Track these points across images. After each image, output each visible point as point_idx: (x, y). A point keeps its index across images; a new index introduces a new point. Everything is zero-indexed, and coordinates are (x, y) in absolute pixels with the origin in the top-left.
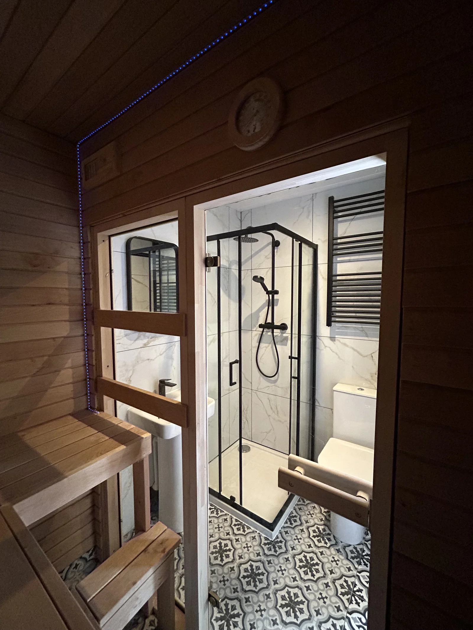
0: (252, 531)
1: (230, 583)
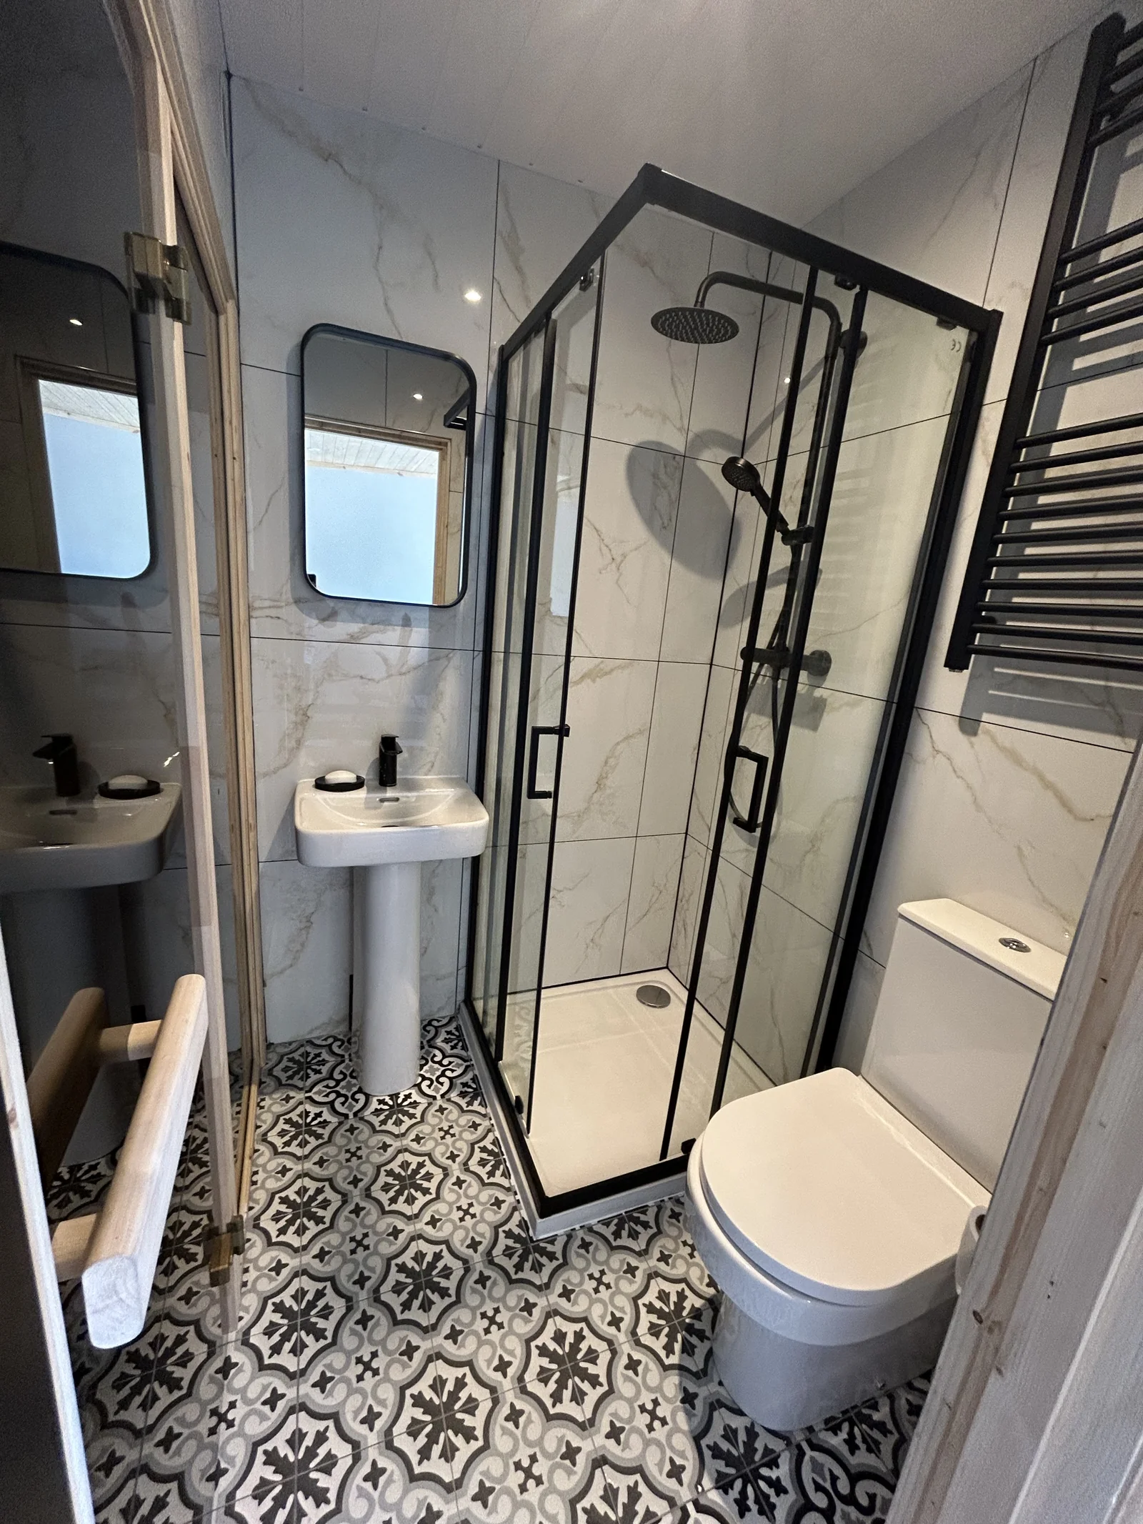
0: (507, 1185)
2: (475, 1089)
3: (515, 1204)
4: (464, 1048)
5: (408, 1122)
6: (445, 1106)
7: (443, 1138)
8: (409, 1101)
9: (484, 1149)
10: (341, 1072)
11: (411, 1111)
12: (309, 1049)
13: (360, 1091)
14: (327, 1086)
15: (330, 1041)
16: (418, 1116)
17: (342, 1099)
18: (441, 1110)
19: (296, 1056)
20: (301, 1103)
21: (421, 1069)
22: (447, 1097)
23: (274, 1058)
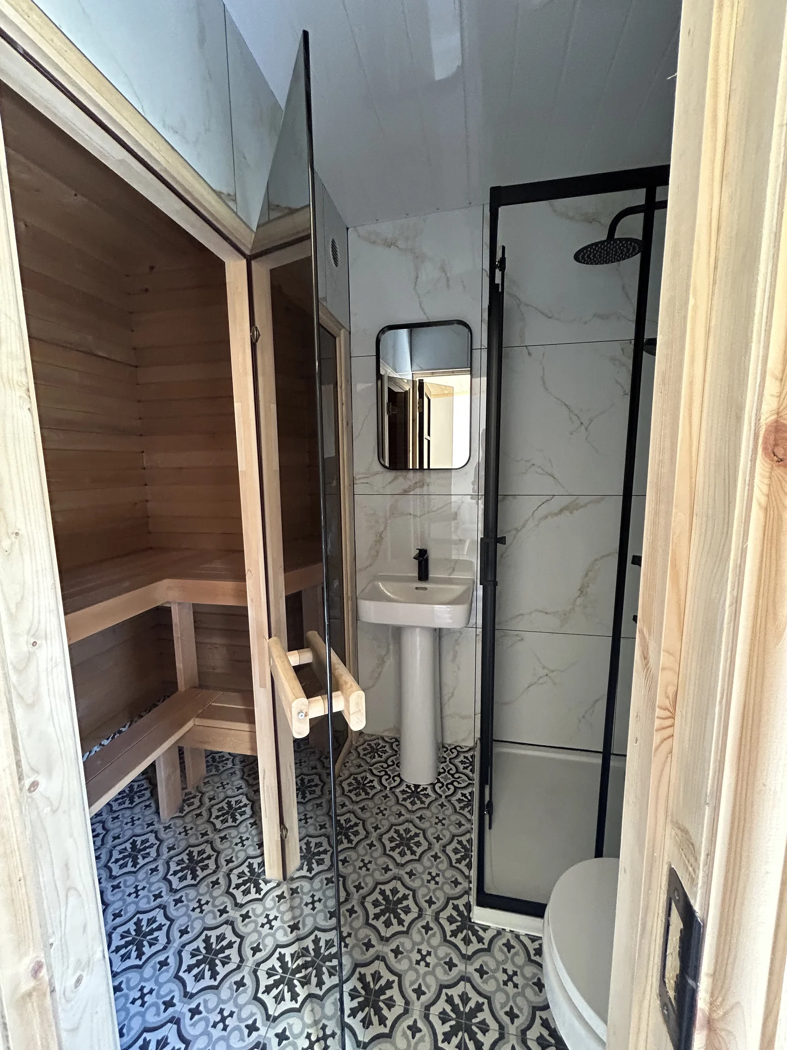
0: (467, 874)
1: (367, 875)
2: (469, 801)
3: (467, 889)
4: (472, 771)
5: (419, 805)
6: (445, 803)
7: (436, 824)
8: (425, 792)
9: (460, 842)
10: (393, 761)
11: (424, 799)
12: (380, 741)
13: (399, 775)
14: (382, 767)
15: (393, 740)
16: (427, 803)
17: (387, 777)
18: (442, 805)
19: (372, 743)
20: (365, 771)
21: (439, 775)
22: (449, 798)
23: (361, 740)
